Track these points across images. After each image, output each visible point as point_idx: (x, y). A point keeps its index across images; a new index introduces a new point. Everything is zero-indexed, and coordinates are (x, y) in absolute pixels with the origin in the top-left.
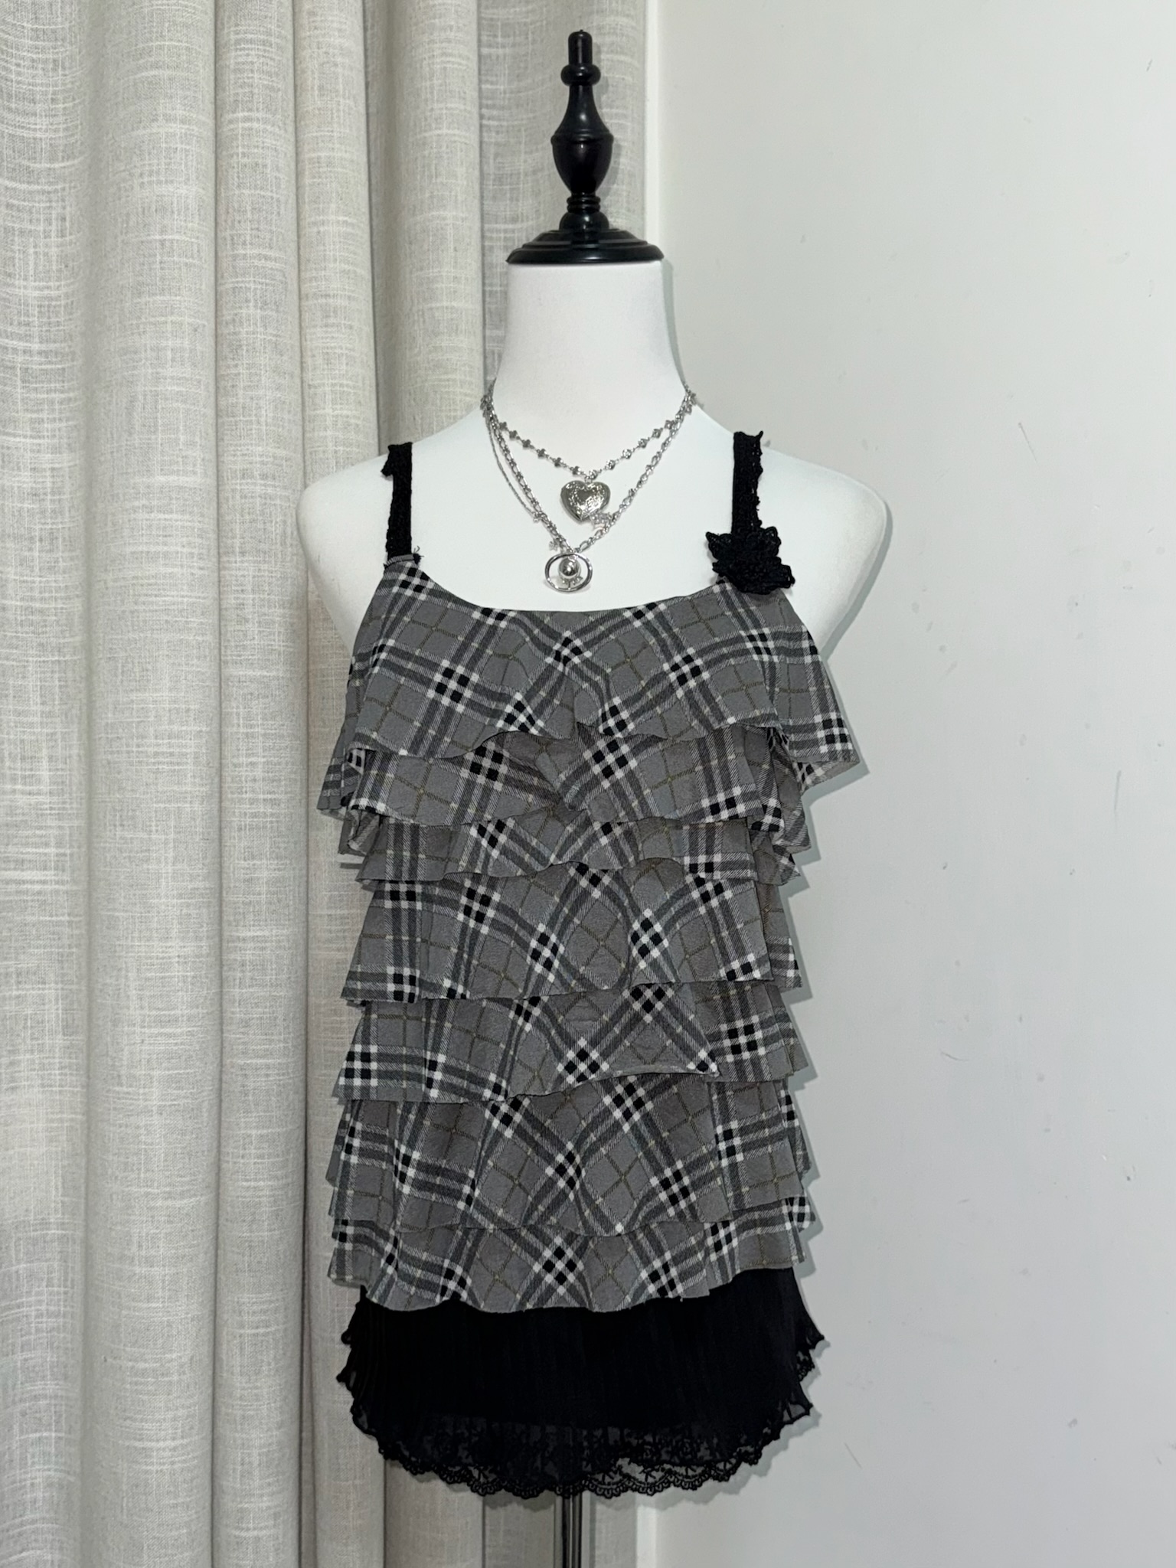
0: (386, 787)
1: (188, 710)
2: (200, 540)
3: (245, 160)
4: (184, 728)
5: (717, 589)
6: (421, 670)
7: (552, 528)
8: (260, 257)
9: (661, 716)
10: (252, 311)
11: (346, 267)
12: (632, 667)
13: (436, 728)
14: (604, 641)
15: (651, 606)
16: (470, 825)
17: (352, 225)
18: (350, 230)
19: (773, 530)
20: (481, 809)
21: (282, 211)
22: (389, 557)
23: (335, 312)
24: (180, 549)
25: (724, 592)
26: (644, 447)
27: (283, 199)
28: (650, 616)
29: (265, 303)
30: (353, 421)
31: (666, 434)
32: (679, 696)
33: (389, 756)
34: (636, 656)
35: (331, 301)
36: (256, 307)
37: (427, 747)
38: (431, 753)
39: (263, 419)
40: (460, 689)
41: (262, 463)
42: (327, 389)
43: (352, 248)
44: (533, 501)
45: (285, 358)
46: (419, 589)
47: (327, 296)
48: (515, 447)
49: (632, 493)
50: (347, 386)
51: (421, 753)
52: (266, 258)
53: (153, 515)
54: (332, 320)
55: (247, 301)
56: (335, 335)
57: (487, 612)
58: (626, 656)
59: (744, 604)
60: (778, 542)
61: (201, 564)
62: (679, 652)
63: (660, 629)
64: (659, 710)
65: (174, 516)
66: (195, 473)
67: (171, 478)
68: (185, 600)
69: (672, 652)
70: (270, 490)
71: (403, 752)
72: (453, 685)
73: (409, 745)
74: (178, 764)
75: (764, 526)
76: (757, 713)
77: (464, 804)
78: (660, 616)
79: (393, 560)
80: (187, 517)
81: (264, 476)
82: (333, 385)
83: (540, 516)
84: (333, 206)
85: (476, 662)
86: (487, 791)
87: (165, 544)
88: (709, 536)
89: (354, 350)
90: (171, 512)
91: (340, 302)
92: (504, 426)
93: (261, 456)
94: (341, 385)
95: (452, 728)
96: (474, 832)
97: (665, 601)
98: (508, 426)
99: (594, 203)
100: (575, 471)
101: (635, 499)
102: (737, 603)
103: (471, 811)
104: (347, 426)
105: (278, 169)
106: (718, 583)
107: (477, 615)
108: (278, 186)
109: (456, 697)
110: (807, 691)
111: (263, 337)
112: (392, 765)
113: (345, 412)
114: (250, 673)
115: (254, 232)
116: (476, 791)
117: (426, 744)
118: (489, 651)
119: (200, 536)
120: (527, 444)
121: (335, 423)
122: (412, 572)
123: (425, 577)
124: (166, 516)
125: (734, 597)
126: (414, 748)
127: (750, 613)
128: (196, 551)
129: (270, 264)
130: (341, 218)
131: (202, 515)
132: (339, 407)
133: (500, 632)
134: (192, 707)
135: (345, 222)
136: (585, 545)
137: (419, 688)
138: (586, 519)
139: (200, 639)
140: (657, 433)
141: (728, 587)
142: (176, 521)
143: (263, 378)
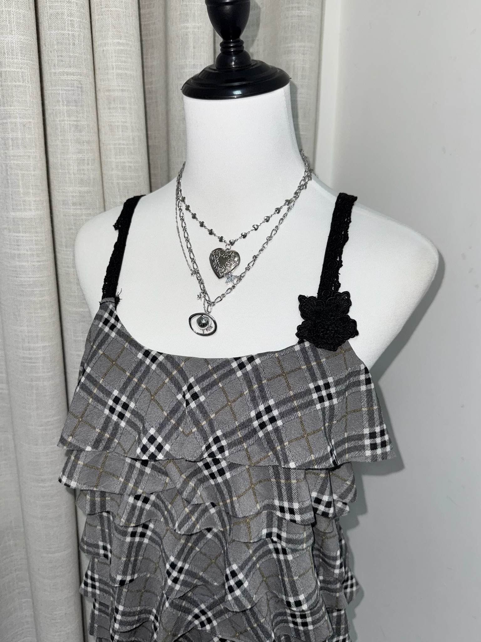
0: (78, 470)
1: (37, 336)
2: (37, 247)
3: (51, 11)
4: (36, 345)
5: (297, 348)
6: (101, 395)
7: (201, 282)
8: (63, 73)
9: (247, 450)
10: (61, 107)
11: (120, 71)
12: (231, 408)
13: (110, 433)
14: (215, 388)
15: (251, 359)
16: (129, 495)
17: (123, 44)
18: (122, 48)
19: (347, 294)
20: (137, 484)
21: (77, 42)
22: (103, 298)
23: (114, 100)
24: (26, 252)
25: (303, 350)
26: (267, 221)
27: (76, 34)
28: (249, 367)
29: (68, 102)
30: (127, 164)
31: (284, 210)
32: (260, 436)
33: (81, 450)
34: (234, 401)
35: (112, 93)
36: (63, 105)
37: (104, 444)
38: (106, 448)
39: (71, 172)
40: (123, 411)
41: (73, 196)
42: (112, 147)
43: (124, 59)
44: (193, 261)
45: (83, 133)
46: (113, 327)
47: (109, 90)
48: (187, 216)
49: (255, 257)
50: (123, 144)
51: (101, 448)
52: (68, 74)
53: (11, 234)
54: (112, 106)
55: (58, 101)
56: (114, 114)
57: (147, 353)
58: (228, 401)
59: (317, 359)
60: (349, 303)
61: (38, 259)
62: (263, 403)
63: (254, 381)
64: (245, 445)
65: (21, 234)
66: (30, 210)
67: (18, 213)
68: (31, 279)
69: (259, 401)
70: (79, 212)
71: (89, 449)
72: (119, 408)
73: (93, 443)
74: (35, 363)
75: (341, 290)
76: (313, 457)
77: (127, 480)
78: (256, 369)
79: (104, 300)
80: (28, 235)
81: (74, 204)
82: (115, 144)
83: (196, 272)
84: (110, 33)
85: (134, 394)
86: (142, 473)
87: (18, 250)
88: (302, 298)
89: (126, 122)
90: (19, 232)
91: (117, 94)
92: (183, 200)
93: (72, 192)
94: (119, 144)
95: (118, 435)
96: (131, 500)
97: (260, 355)
98: (186, 200)
99: (239, 45)
100: (221, 239)
101: (257, 261)
102: (312, 358)
103: (131, 485)
104: (124, 168)
105: (71, 15)
106: (299, 343)
107: (140, 356)
108: (73, 26)
109: (121, 416)
110: (361, 410)
111: (69, 122)
112: (82, 455)
113: (122, 160)
114: (74, 309)
115: (60, 58)
116: (135, 472)
117: (104, 443)
118: (143, 386)
119: (36, 244)
120: (194, 216)
121: (117, 166)
122: (111, 313)
123: (117, 319)
124: (17, 234)
125: (310, 353)
126: (96, 445)
127: (320, 365)
128: (35, 253)
129: (71, 77)
130: (116, 41)
131: (37, 232)
132: (119, 157)
133: (151, 372)
134: (39, 334)
135: (119, 43)
136: (219, 299)
137: (100, 407)
138: (223, 276)
139: (41, 299)
140: (278, 210)
141: (307, 344)
142: (22, 237)
143: (70, 147)
